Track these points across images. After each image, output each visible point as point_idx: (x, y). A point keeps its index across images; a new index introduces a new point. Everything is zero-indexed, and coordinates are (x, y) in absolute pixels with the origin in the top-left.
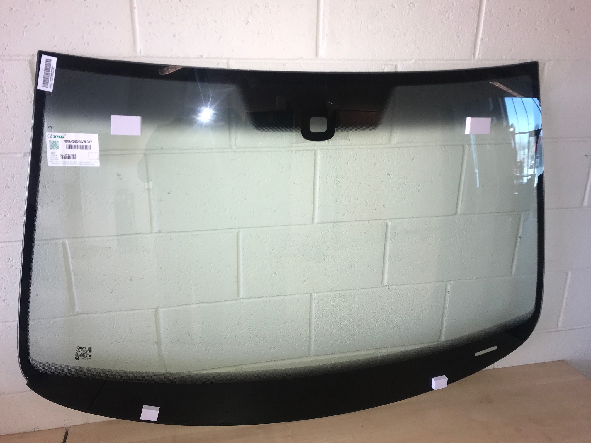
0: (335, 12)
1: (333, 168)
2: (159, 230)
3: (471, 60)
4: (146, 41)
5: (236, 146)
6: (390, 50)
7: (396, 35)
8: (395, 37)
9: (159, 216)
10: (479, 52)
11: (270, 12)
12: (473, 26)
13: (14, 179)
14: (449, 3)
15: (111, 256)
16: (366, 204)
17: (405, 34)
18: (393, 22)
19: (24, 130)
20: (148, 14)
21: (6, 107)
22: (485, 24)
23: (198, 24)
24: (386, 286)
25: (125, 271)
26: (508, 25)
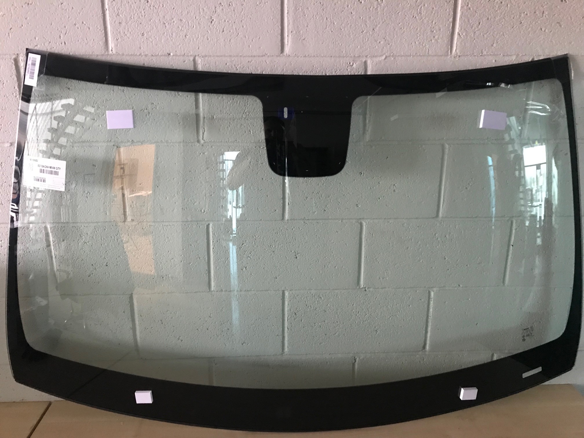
0: (299, 9)
2: (132, 219)
3: (448, 55)
4: (117, 40)
5: (204, 140)
6: (358, 47)
7: (364, 31)
8: (363, 33)
9: (131, 206)
10: (457, 47)
11: (234, 11)
12: (448, 20)
15: (88, 242)
16: (338, 203)
17: (373, 29)
18: (360, 18)
20: (118, 15)
22: (462, 18)
23: (164, 23)
24: (363, 288)
25: (101, 256)
26: (488, 19)
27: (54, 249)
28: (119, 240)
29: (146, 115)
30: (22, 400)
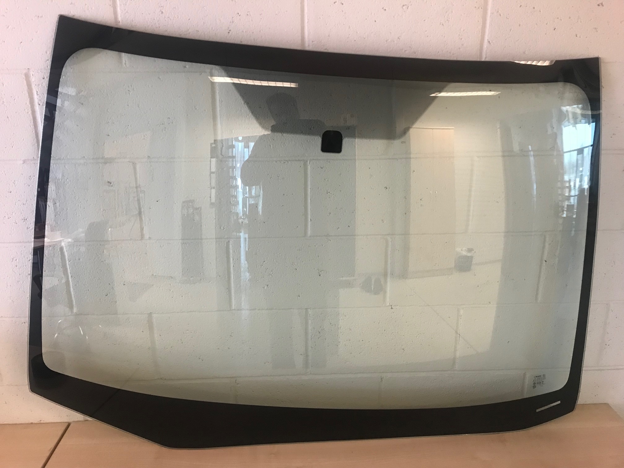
0: (320, 18)
1: (325, 179)
2: (149, 237)
5: (222, 155)
11: (252, 21)
13: (15, 184)
14: (447, 4)
17: (398, 38)
18: (385, 26)
19: (22, 139)
21: (6, 117)
22: (491, 24)
24: (389, 306)
25: (118, 276)
26: (520, 25)
27: (69, 268)
28: (136, 258)
29: (163, 130)
30: (40, 421)
